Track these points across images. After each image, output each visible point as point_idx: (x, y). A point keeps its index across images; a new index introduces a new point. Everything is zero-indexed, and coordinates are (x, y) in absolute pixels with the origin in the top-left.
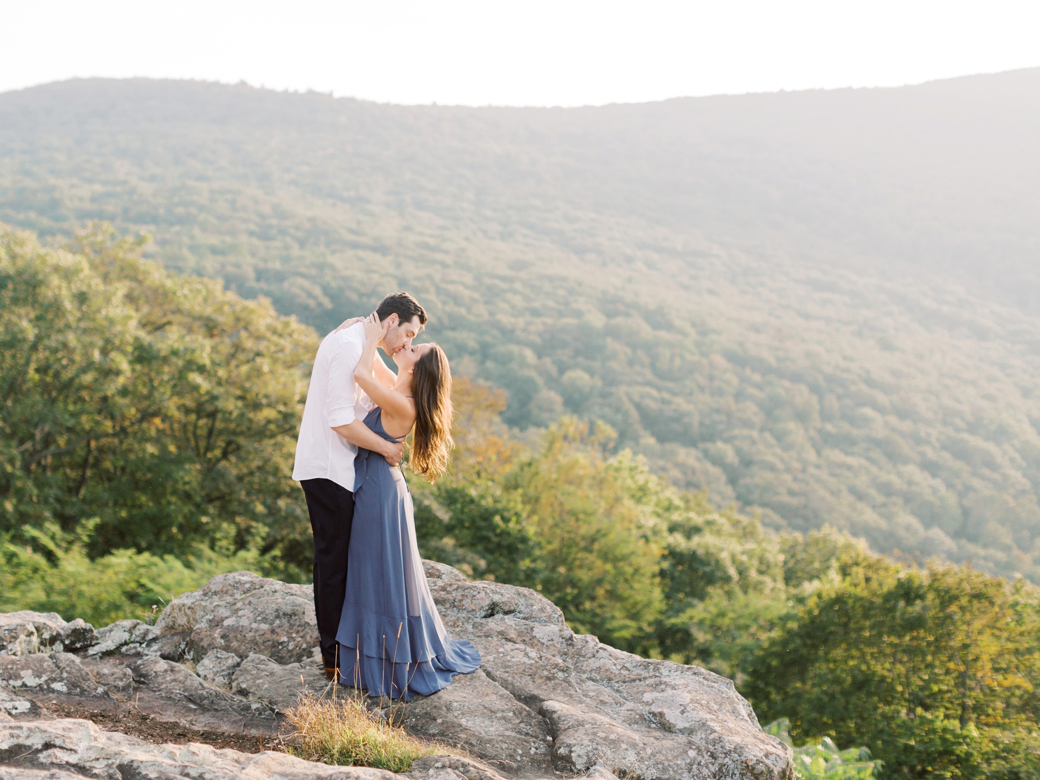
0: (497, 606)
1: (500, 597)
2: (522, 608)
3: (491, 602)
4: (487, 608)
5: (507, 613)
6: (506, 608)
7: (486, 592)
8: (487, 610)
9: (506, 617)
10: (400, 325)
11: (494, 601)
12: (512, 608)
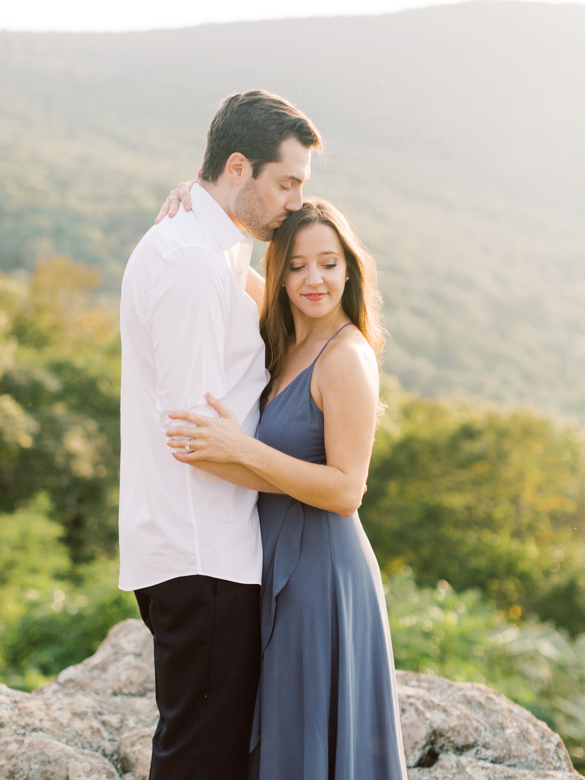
0: (441, 735)
1: (443, 716)
2: (487, 736)
3: (430, 731)
4: (424, 743)
5: (460, 750)
6: (460, 741)
7: (417, 710)
8: (424, 747)
9: (464, 759)
10: (256, 173)
11: (435, 726)
12: (471, 740)
